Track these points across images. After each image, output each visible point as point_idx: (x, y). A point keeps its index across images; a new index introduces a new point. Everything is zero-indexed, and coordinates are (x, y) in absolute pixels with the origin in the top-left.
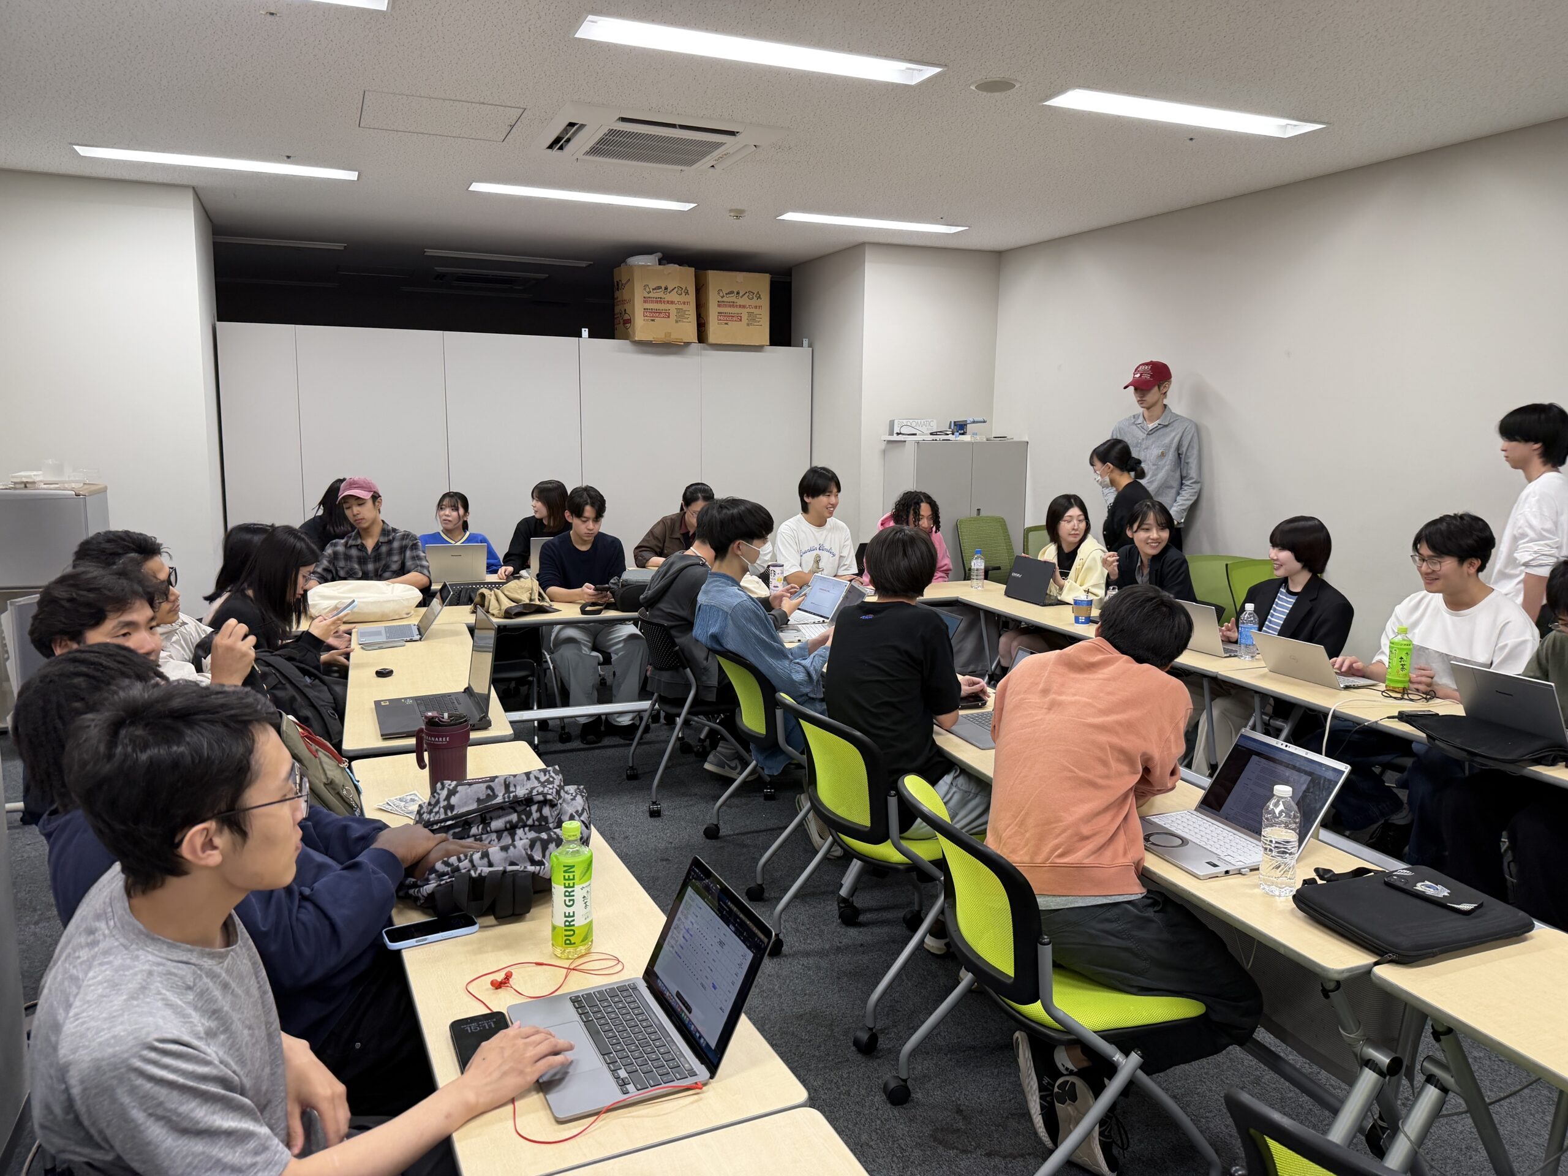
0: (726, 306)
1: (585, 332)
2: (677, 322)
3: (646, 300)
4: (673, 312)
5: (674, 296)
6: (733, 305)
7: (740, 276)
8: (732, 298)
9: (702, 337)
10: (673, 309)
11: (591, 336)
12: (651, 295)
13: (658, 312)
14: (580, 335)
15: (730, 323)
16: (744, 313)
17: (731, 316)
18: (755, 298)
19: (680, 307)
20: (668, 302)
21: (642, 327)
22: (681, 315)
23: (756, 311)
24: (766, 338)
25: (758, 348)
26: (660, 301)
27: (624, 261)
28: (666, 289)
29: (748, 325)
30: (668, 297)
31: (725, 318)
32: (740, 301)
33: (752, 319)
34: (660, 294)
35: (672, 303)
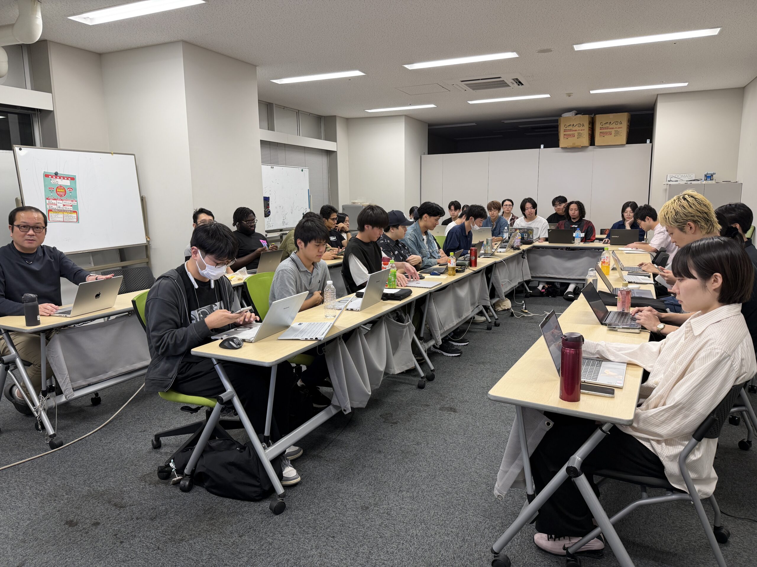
0: (604, 129)
1: (542, 146)
2: (578, 138)
3: (565, 131)
4: (576, 134)
5: (577, 128)
6: (607, 128)
7: (611, 116)
8: (607, 125)
9: (592, 143)
10: (576, 133)
11: (544, 147)
12: (567, 128)
13: (570, 135)
14: (540, 148)
15: (605, 136)
16: (613, 131)
17: (606, 133)
18: (619, 124)
19: (579, 132)
20: (574, 130)
21: (563, 142)
22: (580, 135)
23: (619, 130)
24: (624, 141)
25: (622, 145)
26: (571, 130)
27: (560, 116)
28: (573, 125)
29: (615, 136)
30: (574, 128)
31: (602, 134)
32: (611, 126)
33: (617, 133)
34: (571, 128)
35: (576, 130)
